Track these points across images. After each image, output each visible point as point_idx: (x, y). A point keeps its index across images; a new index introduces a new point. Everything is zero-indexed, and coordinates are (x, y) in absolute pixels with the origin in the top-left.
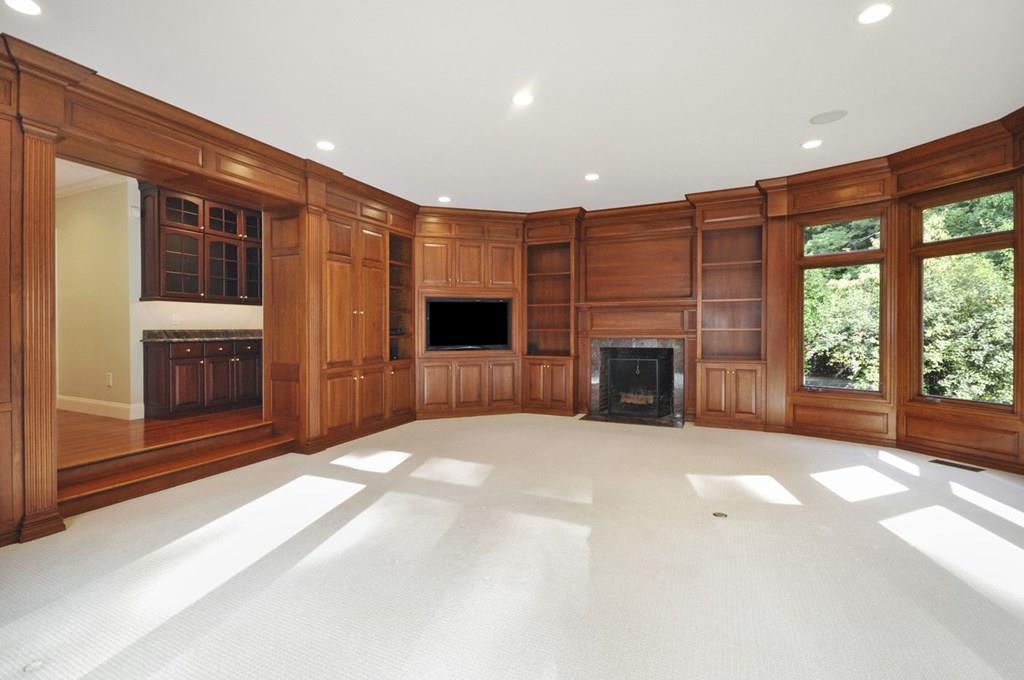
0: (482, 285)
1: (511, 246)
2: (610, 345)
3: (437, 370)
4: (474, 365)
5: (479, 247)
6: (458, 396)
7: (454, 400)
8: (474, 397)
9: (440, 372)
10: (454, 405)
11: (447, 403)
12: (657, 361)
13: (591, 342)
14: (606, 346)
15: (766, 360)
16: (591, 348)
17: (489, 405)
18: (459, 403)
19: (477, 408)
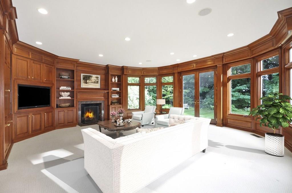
0: (42, 81)
1: (51, 67)
2: (84, 103)
3: (23, 118)
4: (38, 114)
5: (40, 65)
6: (32, 127)
7: (30, 130)
8: (38, 127)
9: (24, 119)
10: (30, 132)
11: (28, 132)
12: (98, 106)
13: (78, 102)
14: (83, 103)
15: (122, 104)
16: (78, 104)
17: (44, 129)
18: (32, 131)
19: (40, 132)
